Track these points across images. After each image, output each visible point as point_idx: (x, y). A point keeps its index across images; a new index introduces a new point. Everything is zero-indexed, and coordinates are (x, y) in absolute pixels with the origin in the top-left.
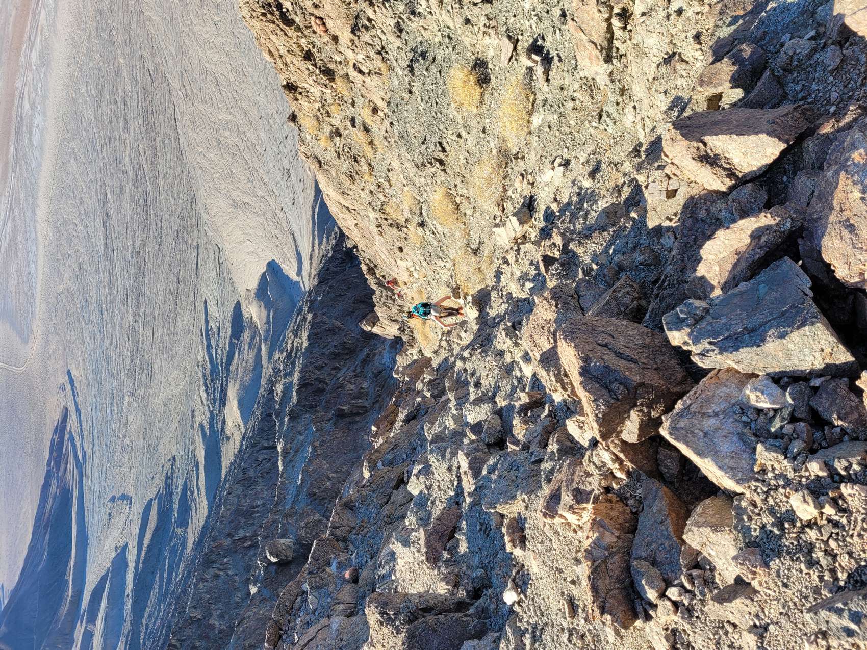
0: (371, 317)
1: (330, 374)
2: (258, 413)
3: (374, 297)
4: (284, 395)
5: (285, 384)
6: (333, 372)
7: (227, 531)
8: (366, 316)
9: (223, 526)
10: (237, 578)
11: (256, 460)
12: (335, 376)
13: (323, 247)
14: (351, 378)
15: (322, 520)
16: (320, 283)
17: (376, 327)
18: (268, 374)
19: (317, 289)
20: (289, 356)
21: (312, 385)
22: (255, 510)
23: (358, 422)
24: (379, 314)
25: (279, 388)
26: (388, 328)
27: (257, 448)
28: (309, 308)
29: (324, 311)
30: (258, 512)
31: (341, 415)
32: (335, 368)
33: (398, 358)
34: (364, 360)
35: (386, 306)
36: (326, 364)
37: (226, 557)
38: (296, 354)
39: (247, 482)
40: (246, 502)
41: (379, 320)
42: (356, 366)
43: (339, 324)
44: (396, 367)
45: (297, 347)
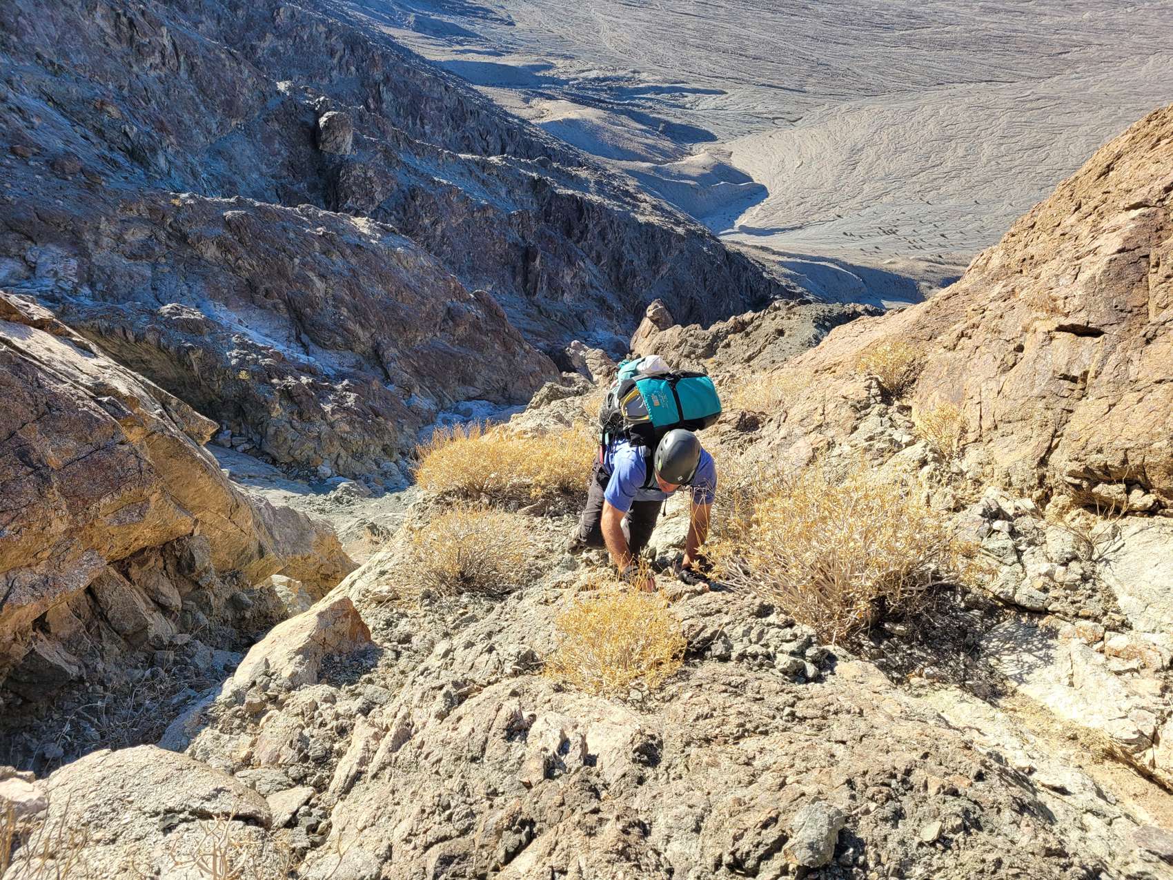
0: (666, 318)
1: (591, 248)
2: (555, 145)
3: (698, 326)
4: (571, 177)
5: (587, 180)
6: (594, 254)
7: (394, 76)
8: (669, 311)
9: (402, 72)
10: (326, 81)
11: (488, 132)
12: (588, 256)
13: (776, 267)
14: (581, 278)
15: (373, 204)
16: (728, 254)
17: (650, 323)
18: (608, 167)
19: (719, 247)
20: (627, 193)
21: (579, 220)
22: (418, 121)
23: (514, 279)
24: (669, 331)
25: (583, 174)
26: (647, 342)
27: (505, 136)
28: (694, 232)
29: (686, 252)
30: (414, 124)
31: (528, 255)
32: (599, 257)
33: (599, 351)
34: (604, 302)
35: (681, 343)
36: (606, 245)
37: (357, 70)
38: (628, 203)
39: (460, 114)
40: (431, 109)
41: (661, 330)
42: (597, 289)
43: (663, 273)
44: (586, 347)
45: (639, 207)
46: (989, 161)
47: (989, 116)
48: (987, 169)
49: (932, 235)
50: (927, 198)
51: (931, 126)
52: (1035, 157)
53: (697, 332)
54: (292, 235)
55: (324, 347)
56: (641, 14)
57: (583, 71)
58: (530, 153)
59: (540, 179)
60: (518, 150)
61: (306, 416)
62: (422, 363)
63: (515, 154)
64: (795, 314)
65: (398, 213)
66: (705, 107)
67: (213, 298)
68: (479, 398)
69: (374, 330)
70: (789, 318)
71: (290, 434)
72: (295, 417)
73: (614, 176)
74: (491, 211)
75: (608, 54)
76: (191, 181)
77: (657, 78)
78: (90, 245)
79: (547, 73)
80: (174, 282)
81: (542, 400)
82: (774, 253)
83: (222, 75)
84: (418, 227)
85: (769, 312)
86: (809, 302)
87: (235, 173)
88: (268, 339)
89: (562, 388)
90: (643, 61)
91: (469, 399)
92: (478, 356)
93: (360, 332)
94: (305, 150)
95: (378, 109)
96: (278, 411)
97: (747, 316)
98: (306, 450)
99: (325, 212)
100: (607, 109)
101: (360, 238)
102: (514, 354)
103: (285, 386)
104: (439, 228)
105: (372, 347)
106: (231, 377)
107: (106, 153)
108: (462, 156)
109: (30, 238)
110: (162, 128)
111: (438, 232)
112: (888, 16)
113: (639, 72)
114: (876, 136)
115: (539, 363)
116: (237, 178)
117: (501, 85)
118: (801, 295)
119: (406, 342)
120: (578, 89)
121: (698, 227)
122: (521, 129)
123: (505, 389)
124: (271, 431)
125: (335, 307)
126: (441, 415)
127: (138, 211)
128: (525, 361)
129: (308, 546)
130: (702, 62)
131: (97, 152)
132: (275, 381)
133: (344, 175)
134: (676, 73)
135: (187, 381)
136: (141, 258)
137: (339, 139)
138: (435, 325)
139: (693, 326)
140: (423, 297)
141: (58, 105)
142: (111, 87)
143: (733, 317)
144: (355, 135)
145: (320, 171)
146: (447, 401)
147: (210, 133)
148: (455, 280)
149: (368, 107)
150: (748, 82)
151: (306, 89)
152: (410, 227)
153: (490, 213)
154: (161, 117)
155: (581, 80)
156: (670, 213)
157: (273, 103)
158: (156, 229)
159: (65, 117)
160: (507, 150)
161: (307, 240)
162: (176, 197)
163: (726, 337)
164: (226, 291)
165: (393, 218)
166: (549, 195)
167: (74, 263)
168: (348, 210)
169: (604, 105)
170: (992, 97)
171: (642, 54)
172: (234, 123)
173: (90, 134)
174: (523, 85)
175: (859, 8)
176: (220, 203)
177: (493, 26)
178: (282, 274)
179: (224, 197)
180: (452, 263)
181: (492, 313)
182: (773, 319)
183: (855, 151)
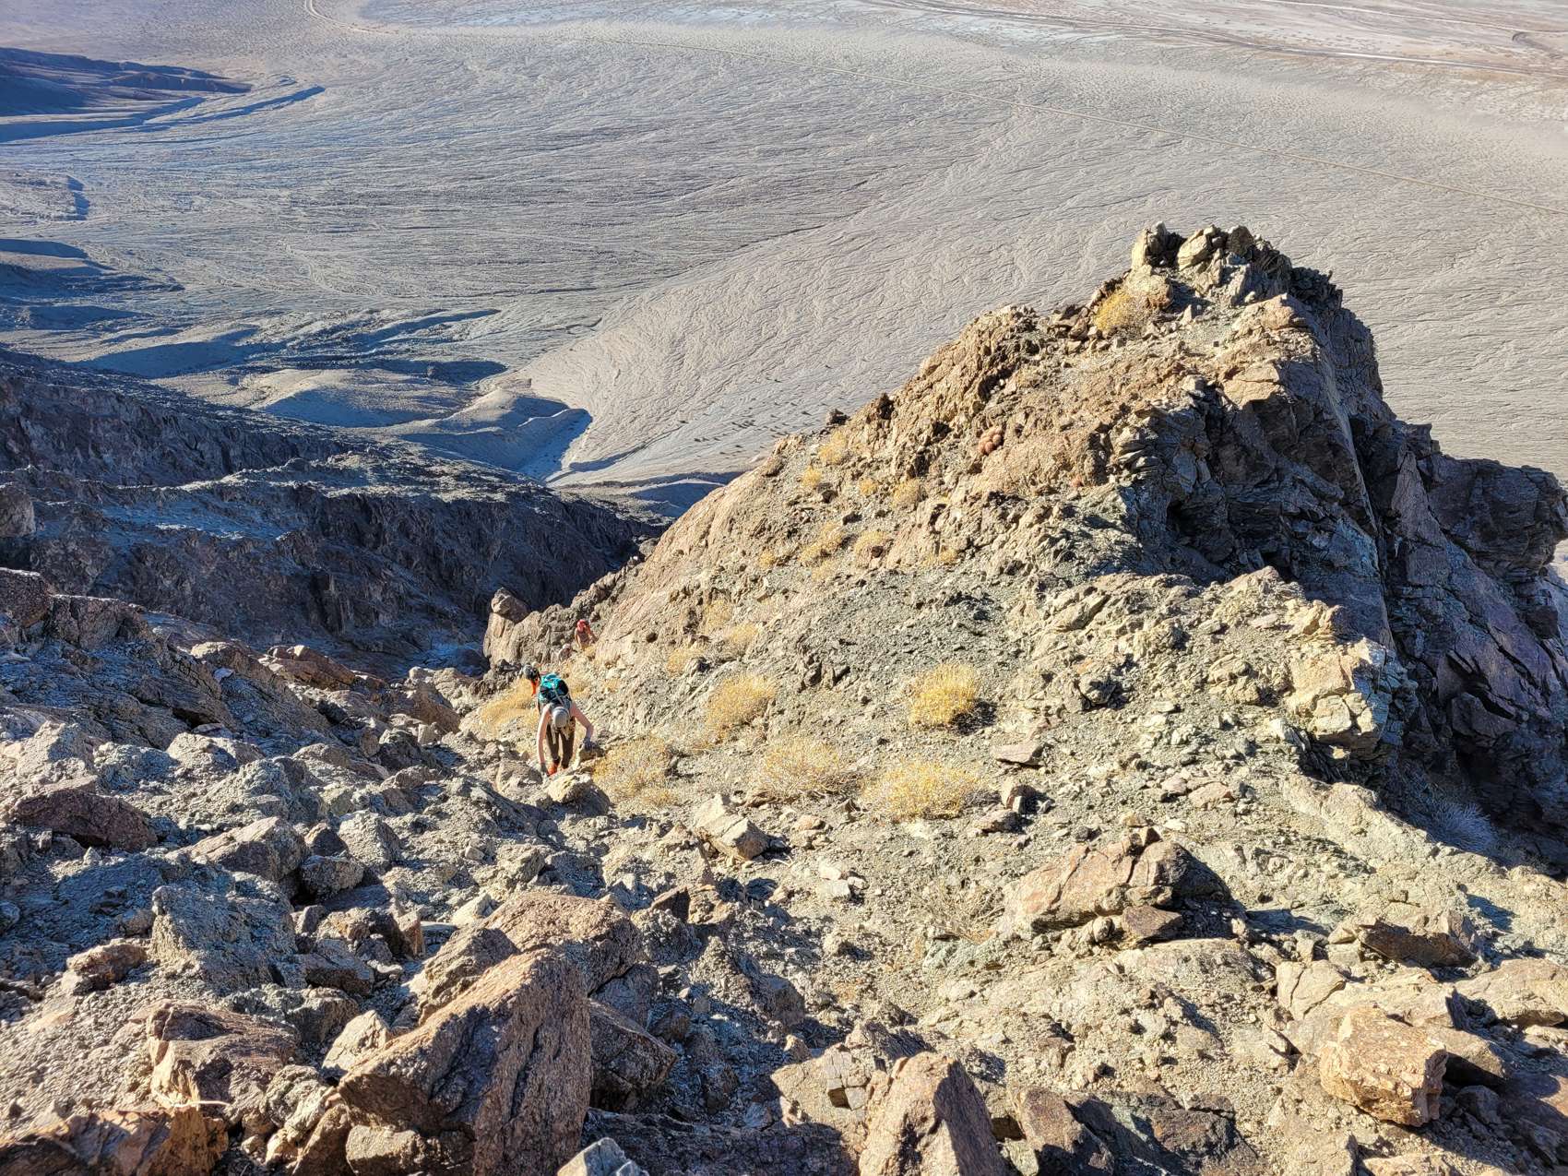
0: (518, 607)
1: (395, 550)
2: (296, 430)
3: (557, 606)
4: (339, 473)
5: (361, 470)
6: (400, 556)
7: (37, 403)
8: (520, 598)
9: (47, 394)
11: (197, 440)
12: (394, 561)
13: (630, 502)
14: (394, 590)
15: (87, 583)
16: (566, 506)
17: (501, 619)
18: (377, 438)
19: (555, 503)
20: (418, 470)
21: (369, 521)
22: (91, 452)
23: (308, 618)
24: (526, 622)
25: (352, 461)
26: (503, 642)
27: (223, 438)
28: (517, 494)
29: (515, 521)
30: (86, 456)
31: (317, 584)
32: (409, 559)
33: (449, 671)
34: (433, 609)
35: (544, 631)
36: (413, 541)
38: (424, 483)
39: (149, 425)
40: (106, 431)
41: (516, 623)
42: (418, 596)
43: (495, 553)
45: (438, 484)
47: (809, 269)
52: (871, 302)
53: (559, 613)
56: (356, 239)
57: (302, 326)
59: (301, 487)
60: (247, 451)
63: (256, 466)
66: (479, 333)
74: (250, 545)
75: (328, 297)
79: (251, 340)
82: (622, 486)
85: (631, 567)
90: (380, 297)
95: (26, 452)
97: (608, 579)
104: (188, 587)
108: (187, 487)
111: (189, 592)
112: (661, 182)
113: (377, 311)
114: (694, 320)
120: (301, 350)
122: (241, 421)
130: (455, 281)
134: (427, 301)
137: (17, 517)
144: (35, 505)
150: (521, 292)
153: (250, 548)
166: (319, 502)
170: (804, 247)
171: (374, 287)
175: (625, 180)
177: (152, 296)
183: (676, 343)
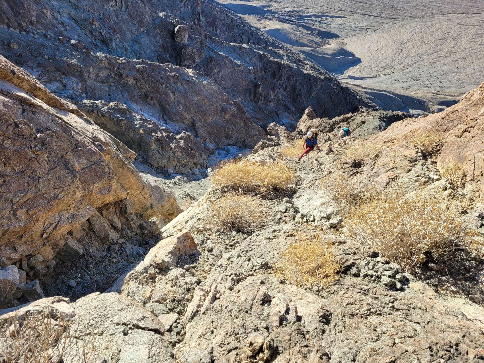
0: (313, 114)
1: (283, 84)
2: (271, 40)
3: (327, 118)
4: (276, 53)
5: (283, 55)
6: (284, 86)
7: (206, 10)
8: (315, 112)
9: (209, 8)
10: (178, 12)
11: (243, 34)
12: (281, 87)
13: (363, 94)
14: (278, 96)
15: (195, 63)
16: (342, 88)
17: (306, 116)
18: (292, 49)
19: (338, 84)
20: (300, 61)
21: (279, 72)
23: (250, 96)
24: (314, 120)
25: (282, 52)
26: (304, 124)
27: (250, 36)
28: (328, 78)
29: (324, 87)
30: (213, 30)
31: (256, 86)
32: (286, 88)
33: (284, 127)
34: (287, 106)
35: (319, 125)
36: (290, 83)
37: (191, 8)
38: (300, 65)
39: (231, 26)
40: (220, 24)
41: (311, 120)
42: (284, 101)
43: (313, 95)
44: (278, 125)
45: (304, 67)
46: (465, 49)
47: (467, 29)
48: (464, 53)
49: (436, 82)
50: (435, 65)
51: (439, 33)
53: (327, 121)
54: (162, 75)
55: (172, 121)
57: (284, 8)
58: (260, 43)
59: (263, 54)
60: (255, 42)
61: (164, 148)
62: (211, 129)
63: (253, 43)
64: (370, 115)
65: (205, 67)
66: (336, 24)
67: (131, 100)
68: (233, 145)
69: (192, 115)
70: (368, 117)
71: (158, 156)
72: (160, 149)
73: (294, 53)
74: (242, 67)
76: (125, 53)
77: (316, 11)
78: (86, 77)
79: (269, 9)
80: (117, 93)
81: (259, 147)
82: (363, 88)
83: (138, 9)
84: (212, 73)
85: (359, 114)
86: (377, 110)
87: (142, 50)
88: (151, 117)
89: (268, 142)
90: (310, 4)
91: (229, 145)
92: (233, 127)
93: (187, 116)
94: (169, 41)
95: (199, 24)
96: (154, 146)
97: (349, 115)
98: (163, 162)
99: (176, 66)
100: (294, 24)
101: (189, 77)
102: (248, 127)
103: (157, 136)
104: (221, 74)
105: (191, 122)
106: (137, 132)
107: (93, 41)
108: (232, 44)
109: (64, 74)
110: (114, 31)
111: (220, 76)
113: (308, 8)
114: (413, 37)
115: (258, 131)
116: (142, 52)
117: (250, 14)
118: (373, 106)
119: (205, 120)
120: (281, 15)
121: (329, 76)
122: (257, 32)
123: (244, 141)
124: (151, 154)
125: (177, 105)
126: (217, 151)
127: (105, 64)
128: (253, 130)
129: (164, 201)
130: (336, 4)
131: (90, 40)
132: (153, 134)
133: (184, 51)
134: (324, 9)
135: (120, 133)
136: (105, 83)
137: (183, 36)
138: (217, 114)
139: (325, 118)
140: (213, 102)
141: (76, 22)
142: (96, 14)
143: (343, 115)
144: (189, 34)
145: (174, 49)
146: (220, 145)
147: (132, 33)
148: (226, 96)
149: (195, 23)
150: (356, 13)
151: (171, 15)
152: (209, 73)
153: (242, 68)
154: (115, 27)
155: (283, 12)
156: (318, 69)
157: (157, 21)
158: (111, 72)
159: (79, 26)
160: (250, 41)
161: (168, 77)
162: (119, 59)
163: (339, 124)
164: (136, 97)
165: (202, 69)
166: (267, 61)
167: (80, 84)
168: (185, 66)
169: (292, 23)
170: (468, 20)
172: (142, 29)
173: (88, 33)
174: (258, 14)
176: (135, 62)
178: (158, 91)
179: (137, 59)
180: (225, 88)
181: (241, 110)
182: (361, 117)
